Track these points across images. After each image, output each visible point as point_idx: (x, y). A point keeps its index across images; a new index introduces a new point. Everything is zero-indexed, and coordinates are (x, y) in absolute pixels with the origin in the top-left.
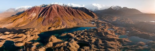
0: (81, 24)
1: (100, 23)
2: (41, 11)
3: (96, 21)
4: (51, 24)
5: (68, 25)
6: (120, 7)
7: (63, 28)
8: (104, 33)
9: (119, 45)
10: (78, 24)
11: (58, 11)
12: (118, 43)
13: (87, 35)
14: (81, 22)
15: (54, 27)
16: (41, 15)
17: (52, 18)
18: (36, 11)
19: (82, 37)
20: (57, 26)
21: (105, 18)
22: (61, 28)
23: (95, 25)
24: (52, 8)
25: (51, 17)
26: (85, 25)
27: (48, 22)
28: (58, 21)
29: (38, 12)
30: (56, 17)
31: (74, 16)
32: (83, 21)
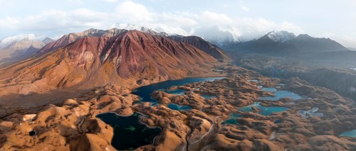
0: (196, 72)
1: (235, 70)
2: (101, 47)
3: (226, 67)
4: (138, 74)
5: (171, 75)
6: (291, 35)
7: (163, 79)
8: (239, 83)
9: (255, 97)
10: (190, 73)
11: (144, 47)
12: (255, 95)
13: (212, 86)
14: (195, 70)
15: (146, 79)
16: (107, 55)
17: (135, 62)
18: (89, 47)
19: (205, 88)
20: (151, 77)
21: (248, 62)
22: (161, 81)
23: (224, 74)
24: (129, 39)
25: (132, 60)
26: (204, 75)
27: (130, 70)
28: (149, 67)
29: (95, 49)
30: (143, 59)
31: (178, 57)
32: (197, 67)
